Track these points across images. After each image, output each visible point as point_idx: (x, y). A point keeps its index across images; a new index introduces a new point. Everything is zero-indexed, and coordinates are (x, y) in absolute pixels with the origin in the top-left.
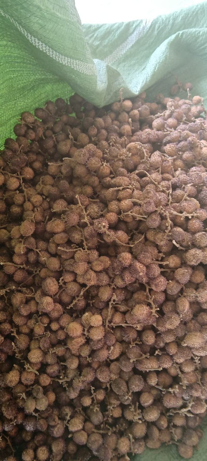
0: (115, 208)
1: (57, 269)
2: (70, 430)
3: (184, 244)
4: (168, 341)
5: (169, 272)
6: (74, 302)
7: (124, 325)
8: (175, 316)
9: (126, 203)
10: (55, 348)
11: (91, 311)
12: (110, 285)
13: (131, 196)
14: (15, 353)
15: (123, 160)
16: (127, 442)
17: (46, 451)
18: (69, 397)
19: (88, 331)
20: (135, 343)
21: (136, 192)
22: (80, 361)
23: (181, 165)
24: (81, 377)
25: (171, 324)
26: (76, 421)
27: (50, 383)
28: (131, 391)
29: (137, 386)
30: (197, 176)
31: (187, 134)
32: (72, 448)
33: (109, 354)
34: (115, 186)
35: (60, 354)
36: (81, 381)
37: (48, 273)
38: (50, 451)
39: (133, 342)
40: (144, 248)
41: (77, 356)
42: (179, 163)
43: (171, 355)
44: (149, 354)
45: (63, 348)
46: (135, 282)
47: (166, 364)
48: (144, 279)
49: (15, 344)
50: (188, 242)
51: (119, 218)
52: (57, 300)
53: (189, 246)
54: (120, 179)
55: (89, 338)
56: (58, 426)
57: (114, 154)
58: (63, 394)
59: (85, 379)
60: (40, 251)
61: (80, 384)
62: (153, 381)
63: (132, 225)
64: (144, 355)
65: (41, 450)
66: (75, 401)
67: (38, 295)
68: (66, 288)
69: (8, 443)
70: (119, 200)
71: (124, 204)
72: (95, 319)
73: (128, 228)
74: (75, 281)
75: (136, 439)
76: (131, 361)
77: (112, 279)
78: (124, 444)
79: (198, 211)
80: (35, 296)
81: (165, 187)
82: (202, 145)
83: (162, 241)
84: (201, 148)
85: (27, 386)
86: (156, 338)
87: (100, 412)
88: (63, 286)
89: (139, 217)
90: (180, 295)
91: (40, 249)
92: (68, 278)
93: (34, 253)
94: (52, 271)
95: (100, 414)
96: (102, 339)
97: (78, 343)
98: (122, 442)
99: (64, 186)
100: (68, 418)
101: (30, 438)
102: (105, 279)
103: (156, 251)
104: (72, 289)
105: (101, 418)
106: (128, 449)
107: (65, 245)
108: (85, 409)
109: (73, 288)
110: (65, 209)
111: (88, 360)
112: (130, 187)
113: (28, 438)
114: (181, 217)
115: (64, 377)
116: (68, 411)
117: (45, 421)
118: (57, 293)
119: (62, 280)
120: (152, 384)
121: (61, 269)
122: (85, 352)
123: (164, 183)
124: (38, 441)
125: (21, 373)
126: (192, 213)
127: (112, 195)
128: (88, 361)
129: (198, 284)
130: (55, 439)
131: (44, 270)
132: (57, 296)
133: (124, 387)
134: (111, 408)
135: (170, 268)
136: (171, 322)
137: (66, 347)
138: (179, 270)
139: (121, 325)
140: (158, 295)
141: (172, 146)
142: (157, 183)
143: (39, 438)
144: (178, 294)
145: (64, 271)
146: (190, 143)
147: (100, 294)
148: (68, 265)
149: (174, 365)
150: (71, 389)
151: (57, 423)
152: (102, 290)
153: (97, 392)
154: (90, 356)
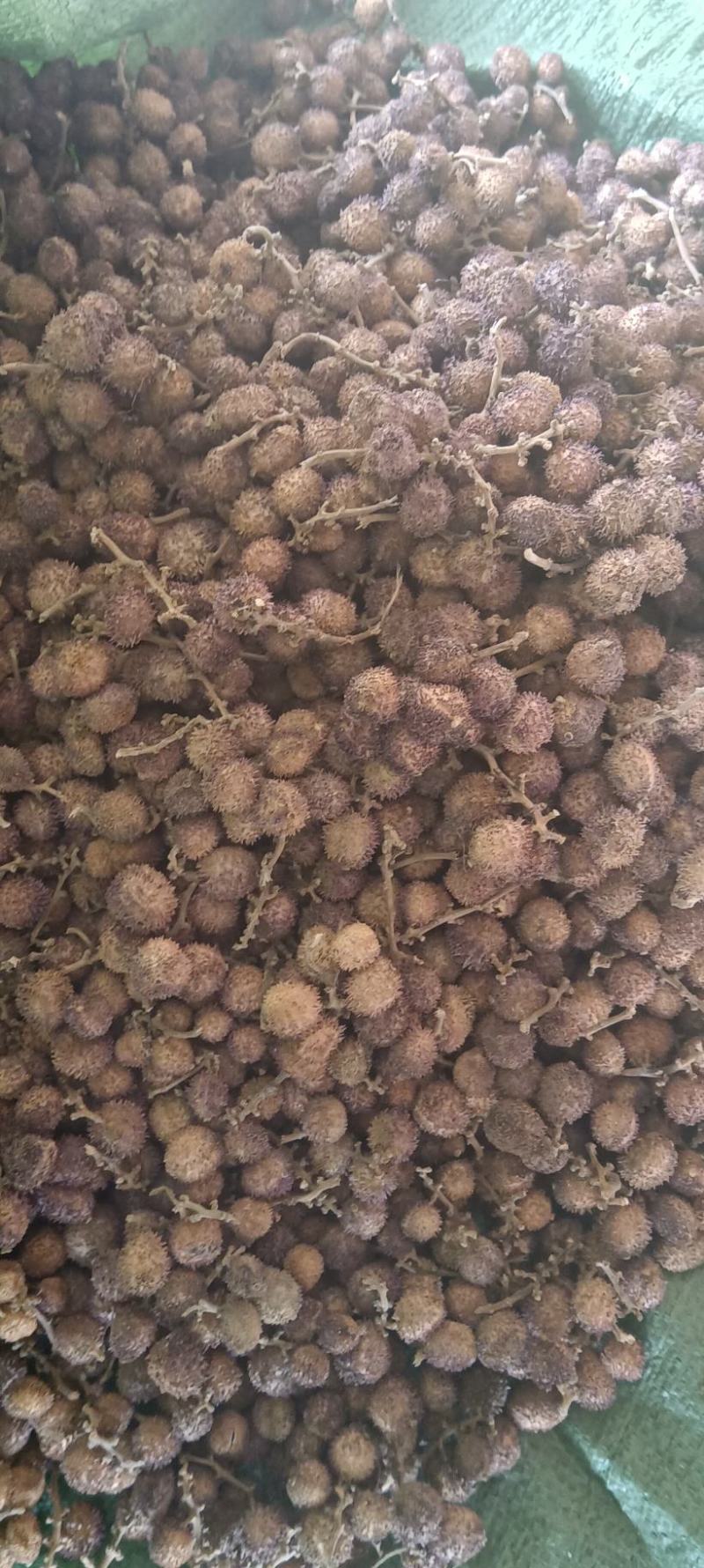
0: (261, 519)
1: (140, 830)
2: (407, 1341)
3: (566, 548)
4: (620, 914)
5: (541, 672)
6: (253, 917)
7: (451, 918)
8: (621, 817)
9: (295, 484)
10: (243, 1103)
11: (322, 922)
12: (356, 806)
13: (301, 451)
14: (111, 1178)
15: (217, 324)
16: (601, 1289)
17: (362, 1441)
18: (358, 1237)
19: (342, 995)
20: (510, 962)
21: (314, 428)
22: (346, 1105)
23: (420, 271)
24: (376, 1156)
25: (618, 851)
26: (413, 1301)
27: (274, 1220)
28: (559, 1126)
29: (571, 1100)
30: (507, 285)
31: (401, 144)
32: (438, 1393)
33: (438, 1038)
34: (226, 433)
35: (269, 1112)
36: (378, 1170)
37: (114, 852)
38: (375, 1434)
39: (504, 962)
40: (423, 620)
41: (329, 1093)
42: (412, 264)
43: (645, 953)
44: (567, 981)
45: (271, 1090)
46: (443, 758)
47: (639, 991)
48: (470, 732)
49: (96, 1145)
50: (575, 539)
51: (292, 549)
52: (190, 934)
53: (583, 551)
54: (235, 400)
55: (352, 1014)
56: (365, 1345)
57: (174, 313)
58: (332, 1235)
59: (390, 1156)
60: (54, 786)
61: (380, 1180)
62: (612, 1061)
63: (346, 557)
64: (553, 991)
65: (344, 1447)
66: (382, 1240)
67: (110, 950)
68: (204, 880)
69: (219, 1476)
70: (264, 482)
71: (288, 488)
72: (349, 943)
73: (334, 574)
74: (224, 842)
75: (626, 1265)
76: (525, 1028)
77: (356, 782)
78: (596, 1301)
79: (563, 413)
80: (100, 956)
81: (411, 370)
82: (470, 165)
83: (482, 568)
84: (472, 180)
85: (203, 1270)
86: (569, 917)
87: (483, 1239)
88: (190, 876)
89: (364, 516)
90: (606, 737)
91: (52, 779)
92: (198, 840)
93: (36, 801)
94: (127, 844)
95: (486, 1244)
96: (397, 1000)
97: (321, 1050)
98: (585, 1300)
99: (41, 503)
100: (385, 1305)
101: (288, 1424)
102: (332, 790)
103: (472, 616)
104: (227, 877)
105: (494, 1257)
106: (614, 1310)
107: (136, 728)
108: (427, 1249)
109: (231, 872)
110: (80, 591)
111: (370, 1089)
112: (284, 414)
113: (282, 1431)
114: (514, 456)
115: (314, 1178)
116: (373, 1283)
117: (313, 1349)
118: (177, 910)
119: (178, 857)
120: (611, 1071)
121: (157, 820)
122: (353, 1070)
123: (402, 355)
124: (322, 1424)
125: (166, 1236)
126: (545, 427)
127: (231, 474)
128: (375, 1094)
129: (651, 676)
130: (369, 1390)
131: (94, 849)
132: (183, 923)
133: (533, 1126)
134: (513, 1207)
135: (537, 658)
136: (618, 843)
137: (279, 1080)
138: (576, 649)
139: (441, 921)
140: (535, 766)
141: (362, 208)
142: (377, 363)
143: (320, 1410)
144: (597, 736)
145: (169, 824)
146: (425, 173)
147: (332, 850)
148: (178, 794)
149: (663, 981)
150: (355, 1211)
151: (357, 1338)
152: (334, 833)
153: (445, 1178)
154: (372, 1074)
